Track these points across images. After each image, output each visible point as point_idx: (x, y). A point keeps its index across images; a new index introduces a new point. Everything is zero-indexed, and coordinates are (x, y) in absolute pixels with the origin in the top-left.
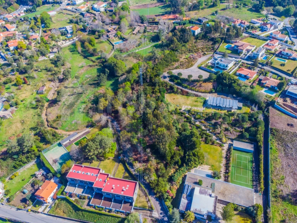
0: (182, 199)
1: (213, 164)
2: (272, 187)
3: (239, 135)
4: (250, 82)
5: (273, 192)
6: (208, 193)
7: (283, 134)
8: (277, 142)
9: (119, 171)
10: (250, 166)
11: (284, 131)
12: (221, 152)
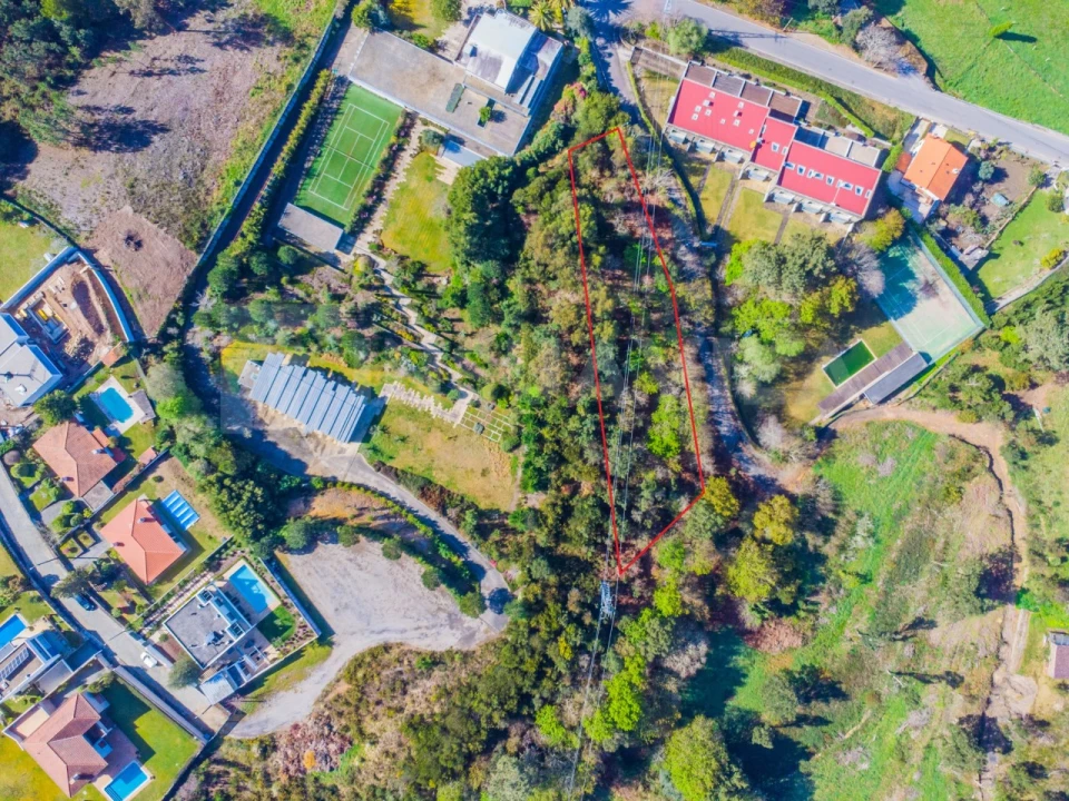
0: (549, 64)
1: (428, 184)
2: (297, 74)
3: (306, 272)
4: (160, 479)
5: (303, 61)
6: (478, 61)
7: (175, 219)
8: (209, 199)
9: (718, 198)
10: (321, 164)
11: (168, 225)
12: (386, 224)
